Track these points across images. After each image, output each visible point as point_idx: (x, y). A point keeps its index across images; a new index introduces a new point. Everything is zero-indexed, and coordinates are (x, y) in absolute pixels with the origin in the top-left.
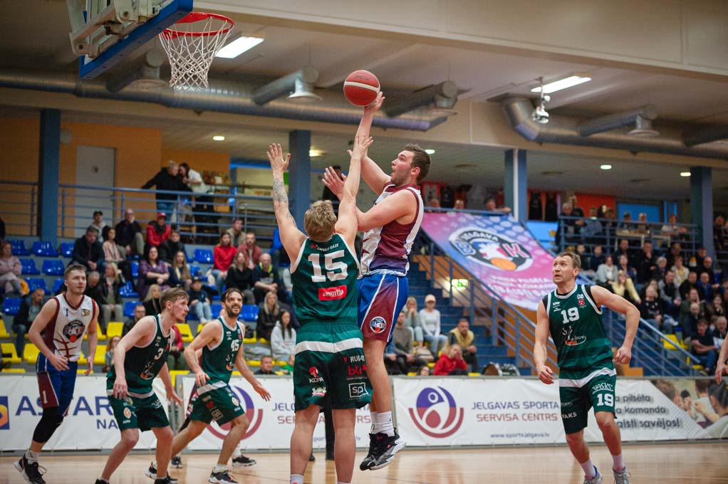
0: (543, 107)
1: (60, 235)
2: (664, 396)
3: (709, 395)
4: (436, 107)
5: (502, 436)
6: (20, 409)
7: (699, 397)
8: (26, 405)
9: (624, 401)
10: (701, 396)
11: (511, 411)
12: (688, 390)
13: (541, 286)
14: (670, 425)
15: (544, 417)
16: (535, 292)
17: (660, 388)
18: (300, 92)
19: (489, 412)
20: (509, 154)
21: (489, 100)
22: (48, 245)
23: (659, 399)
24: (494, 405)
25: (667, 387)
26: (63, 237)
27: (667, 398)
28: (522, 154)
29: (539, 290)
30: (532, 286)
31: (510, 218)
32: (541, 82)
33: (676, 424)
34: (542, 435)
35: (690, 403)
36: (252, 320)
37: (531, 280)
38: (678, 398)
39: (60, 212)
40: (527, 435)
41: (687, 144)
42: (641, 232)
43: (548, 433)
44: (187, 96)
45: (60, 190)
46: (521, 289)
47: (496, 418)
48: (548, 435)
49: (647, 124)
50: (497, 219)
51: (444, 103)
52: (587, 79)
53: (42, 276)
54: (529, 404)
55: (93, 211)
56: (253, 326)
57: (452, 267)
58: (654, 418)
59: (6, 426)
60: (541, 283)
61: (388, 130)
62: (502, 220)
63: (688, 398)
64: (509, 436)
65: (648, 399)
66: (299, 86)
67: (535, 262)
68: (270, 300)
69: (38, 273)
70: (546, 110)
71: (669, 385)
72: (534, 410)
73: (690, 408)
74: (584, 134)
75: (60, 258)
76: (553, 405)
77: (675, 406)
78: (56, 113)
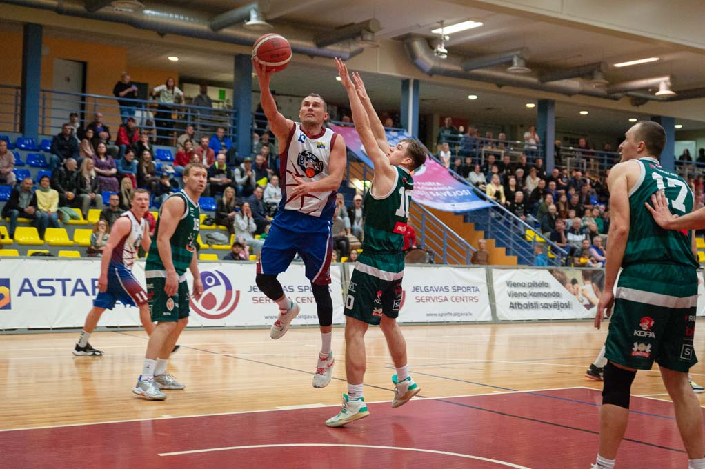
0: (443, 45)
1: (40, 132)
2: (559, 283)
3: (592, 282)
4: (362, 40)
5: (436, 315)
6: (22, 290)
7: (584, 284)
8: (27, 287)
9: (529, 286)
10: (586, 283)
11: (443, 294)
12: (577, 279)
13: (435, 189)
14: (562, 307)
15: (468, 298)
16: (431, 193)
17: (555, 276)
18: (254, 20)
19: (425, 294)
20: (405, 83)
21: (394, 39)
22: (31, 141)
23: (555, 286)
24: (429, 288)
25: (561, 276)
26: (43, 134)
27: (560, 285)
28: (416, 83)
29: (434, 192)
30: (427, 188)
31: (405, 133)
32: (442, 24)
33: (567, 306)
34: (467, 315)
35: (578, 289)
36: (210, 210)
37: (427, 184)
38: (569, 284)
39: (41, 114)
40: (455, 314)
41: (542, 81)
42: (502, 149)
43: (471, 312)
44: (154, 19)
45: (41, 93)
46: (420, 190)
47: (431, 300)
48: (471, 314)
49: (522, 63)
50: (395, 134)
51: (369, 37)
52: (479, 24)
53: (27, 167)
54: (456, 288)
55: (70, 113)
56: (213, 215)
57: (365, 171)
58: (551, 301)
59: (8, 307)
60: (434, 186)
61: (315, 58)
62: (399, 135)
63: (576, 285)
64: (441, 315)
65: (546, 285)
66: (254, 15)
67: (427, 169)
68: (228, 194)
69: (23, 165)
70: (445, 48)
71: (562, 273)
72: (460, 294)
73: (578, 293)
74: (466, 70)
75: (42, 152)
76: (475, 289)
77: (567, 291)
78: (38, 28)
